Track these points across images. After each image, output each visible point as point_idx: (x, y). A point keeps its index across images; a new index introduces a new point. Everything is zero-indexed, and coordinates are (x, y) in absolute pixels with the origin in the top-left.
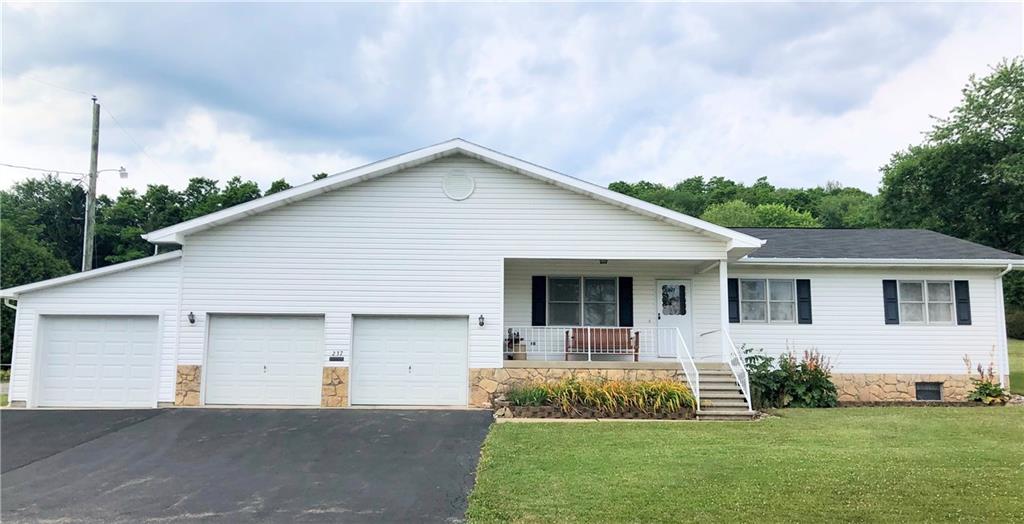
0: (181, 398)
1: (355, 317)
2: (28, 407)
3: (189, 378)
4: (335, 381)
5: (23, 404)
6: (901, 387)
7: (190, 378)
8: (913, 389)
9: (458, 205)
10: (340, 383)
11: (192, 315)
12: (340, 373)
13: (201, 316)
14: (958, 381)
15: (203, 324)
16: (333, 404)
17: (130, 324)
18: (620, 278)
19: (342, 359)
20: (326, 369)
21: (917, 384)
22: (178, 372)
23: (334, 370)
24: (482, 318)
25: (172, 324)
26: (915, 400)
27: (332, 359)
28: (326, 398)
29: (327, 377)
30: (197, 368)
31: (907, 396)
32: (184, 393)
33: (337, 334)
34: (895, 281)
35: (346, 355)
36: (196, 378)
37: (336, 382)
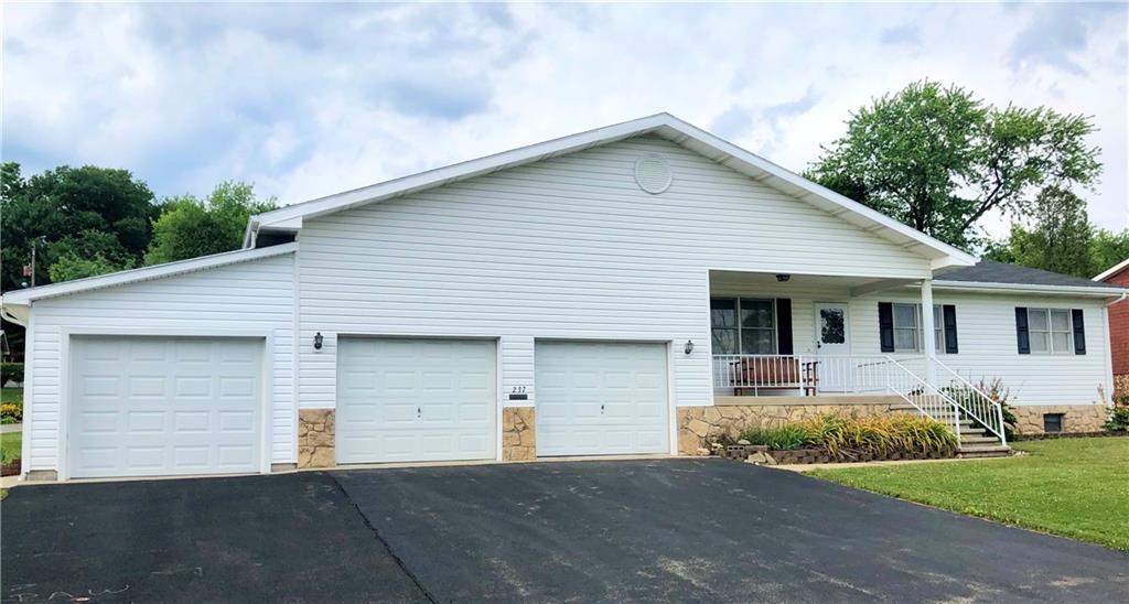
0: (307, 457)
1: (538, 341)
2: (62, 479)
3: (317, 426)
4: (518, 425)
5: (49, 475)
6: (1033, 419)
7: (319, 427)
8: (1041, 421)
9: (653, 199)
10: (525, 428)
11: (319, 337)
12: (524, 416)
13: (330, 339)
14: (1075, 411)
15: (335, 349)
16: (519, 457)
17: (215, 349)
18: (779, 300)
19: (524, 397)
20: (506, 411)
21: (1045, 416)
22: (301, 419)
23: (516, 412)
24: (690, 344)
25: (287, 350)
26: (1043, 432)
27: (513, 397)
28: (508, 449)
29: (509, 421)
30: (329, 413)
31: (1037, 428)
32: (312, 450)
33: (517, 364)
34: (1025, 309)
35: (529, 391)
36: (329, 427)
37: (520, 427)
